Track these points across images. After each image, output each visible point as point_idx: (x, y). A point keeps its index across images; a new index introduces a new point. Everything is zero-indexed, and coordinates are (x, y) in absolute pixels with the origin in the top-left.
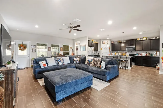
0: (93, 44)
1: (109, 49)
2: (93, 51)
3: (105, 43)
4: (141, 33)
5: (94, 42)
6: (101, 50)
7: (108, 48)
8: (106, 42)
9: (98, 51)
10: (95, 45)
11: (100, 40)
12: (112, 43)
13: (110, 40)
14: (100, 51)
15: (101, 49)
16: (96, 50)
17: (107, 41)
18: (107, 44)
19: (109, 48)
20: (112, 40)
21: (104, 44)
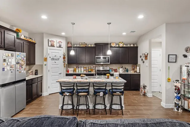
0: (22, 42)
1: (62, 60)
2: (21, 66)
3: (55, 45)
4: (124, 34)
5: (22, 37)
6: (45, 63)
7: (62, 57)
8: (56, 41)
9: (35, 64)
10: (26, 47)
11: (42, 35)
12: (69, 46)
13: (66, 38)
14: (42, 66)
15: (46, 59)
16: (30, 61)
17: (58, 40)
18: (60, 46)
19: (64, 58)
20: (69, 41)
21: (52, 46)
